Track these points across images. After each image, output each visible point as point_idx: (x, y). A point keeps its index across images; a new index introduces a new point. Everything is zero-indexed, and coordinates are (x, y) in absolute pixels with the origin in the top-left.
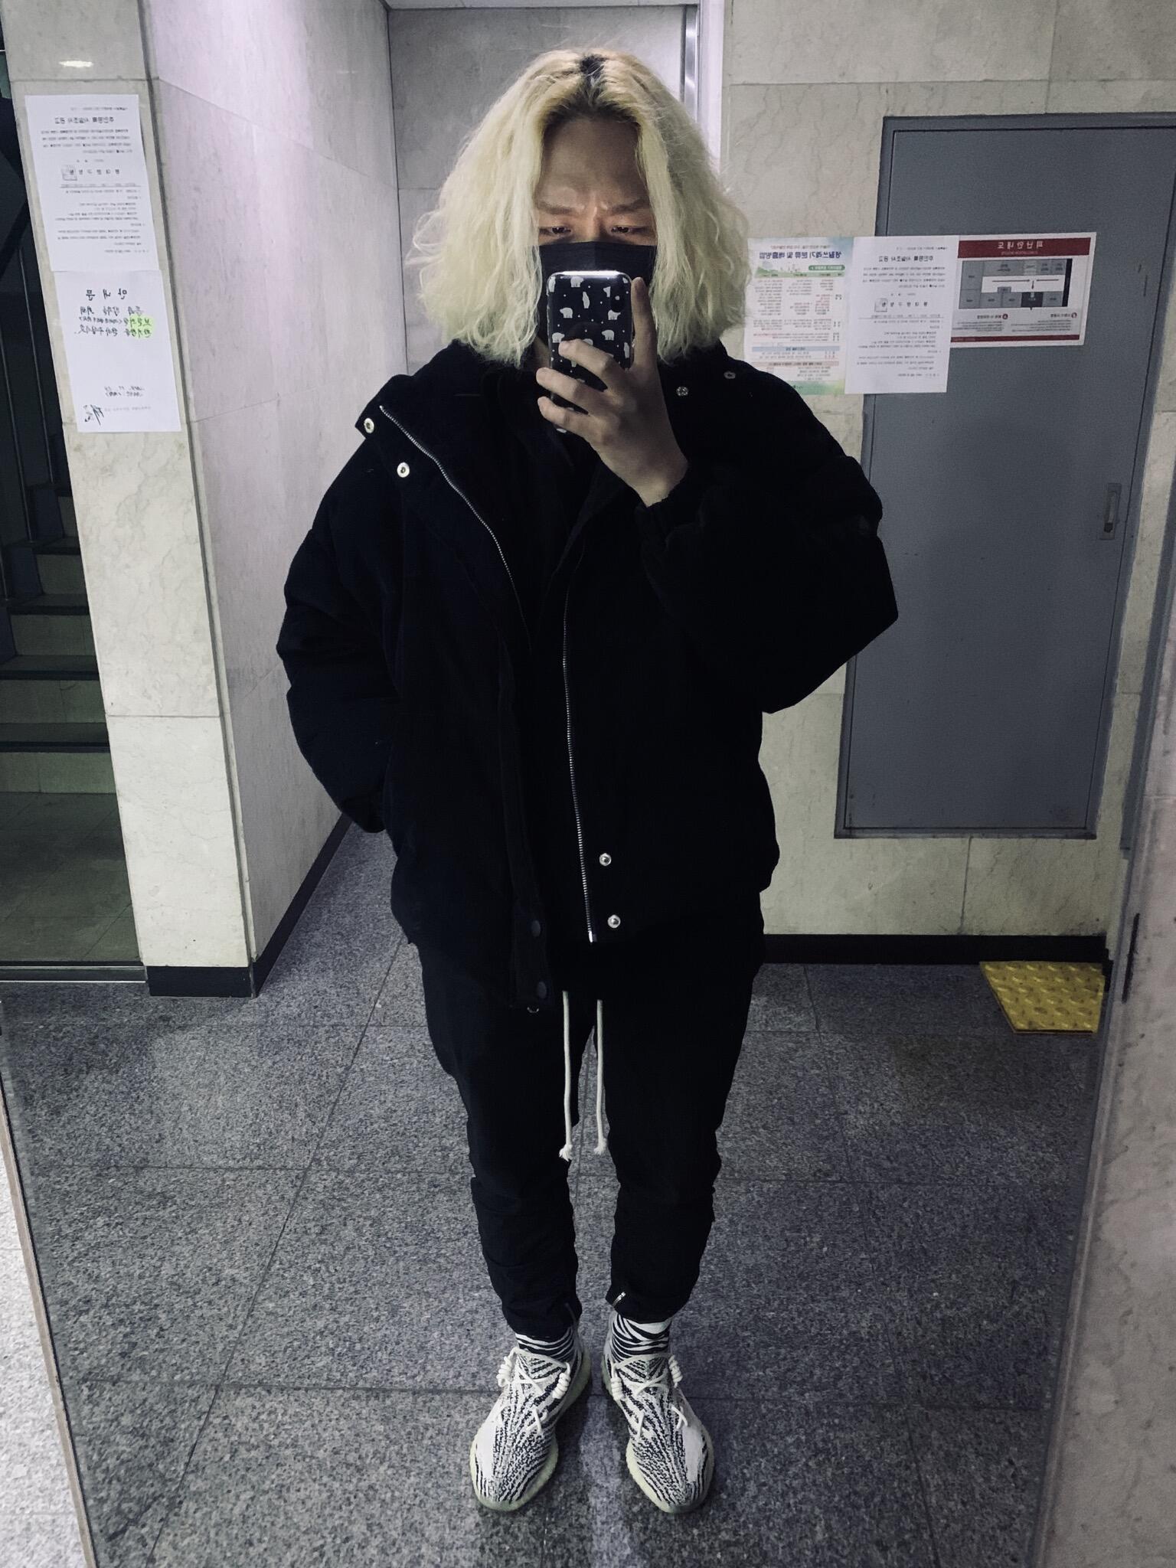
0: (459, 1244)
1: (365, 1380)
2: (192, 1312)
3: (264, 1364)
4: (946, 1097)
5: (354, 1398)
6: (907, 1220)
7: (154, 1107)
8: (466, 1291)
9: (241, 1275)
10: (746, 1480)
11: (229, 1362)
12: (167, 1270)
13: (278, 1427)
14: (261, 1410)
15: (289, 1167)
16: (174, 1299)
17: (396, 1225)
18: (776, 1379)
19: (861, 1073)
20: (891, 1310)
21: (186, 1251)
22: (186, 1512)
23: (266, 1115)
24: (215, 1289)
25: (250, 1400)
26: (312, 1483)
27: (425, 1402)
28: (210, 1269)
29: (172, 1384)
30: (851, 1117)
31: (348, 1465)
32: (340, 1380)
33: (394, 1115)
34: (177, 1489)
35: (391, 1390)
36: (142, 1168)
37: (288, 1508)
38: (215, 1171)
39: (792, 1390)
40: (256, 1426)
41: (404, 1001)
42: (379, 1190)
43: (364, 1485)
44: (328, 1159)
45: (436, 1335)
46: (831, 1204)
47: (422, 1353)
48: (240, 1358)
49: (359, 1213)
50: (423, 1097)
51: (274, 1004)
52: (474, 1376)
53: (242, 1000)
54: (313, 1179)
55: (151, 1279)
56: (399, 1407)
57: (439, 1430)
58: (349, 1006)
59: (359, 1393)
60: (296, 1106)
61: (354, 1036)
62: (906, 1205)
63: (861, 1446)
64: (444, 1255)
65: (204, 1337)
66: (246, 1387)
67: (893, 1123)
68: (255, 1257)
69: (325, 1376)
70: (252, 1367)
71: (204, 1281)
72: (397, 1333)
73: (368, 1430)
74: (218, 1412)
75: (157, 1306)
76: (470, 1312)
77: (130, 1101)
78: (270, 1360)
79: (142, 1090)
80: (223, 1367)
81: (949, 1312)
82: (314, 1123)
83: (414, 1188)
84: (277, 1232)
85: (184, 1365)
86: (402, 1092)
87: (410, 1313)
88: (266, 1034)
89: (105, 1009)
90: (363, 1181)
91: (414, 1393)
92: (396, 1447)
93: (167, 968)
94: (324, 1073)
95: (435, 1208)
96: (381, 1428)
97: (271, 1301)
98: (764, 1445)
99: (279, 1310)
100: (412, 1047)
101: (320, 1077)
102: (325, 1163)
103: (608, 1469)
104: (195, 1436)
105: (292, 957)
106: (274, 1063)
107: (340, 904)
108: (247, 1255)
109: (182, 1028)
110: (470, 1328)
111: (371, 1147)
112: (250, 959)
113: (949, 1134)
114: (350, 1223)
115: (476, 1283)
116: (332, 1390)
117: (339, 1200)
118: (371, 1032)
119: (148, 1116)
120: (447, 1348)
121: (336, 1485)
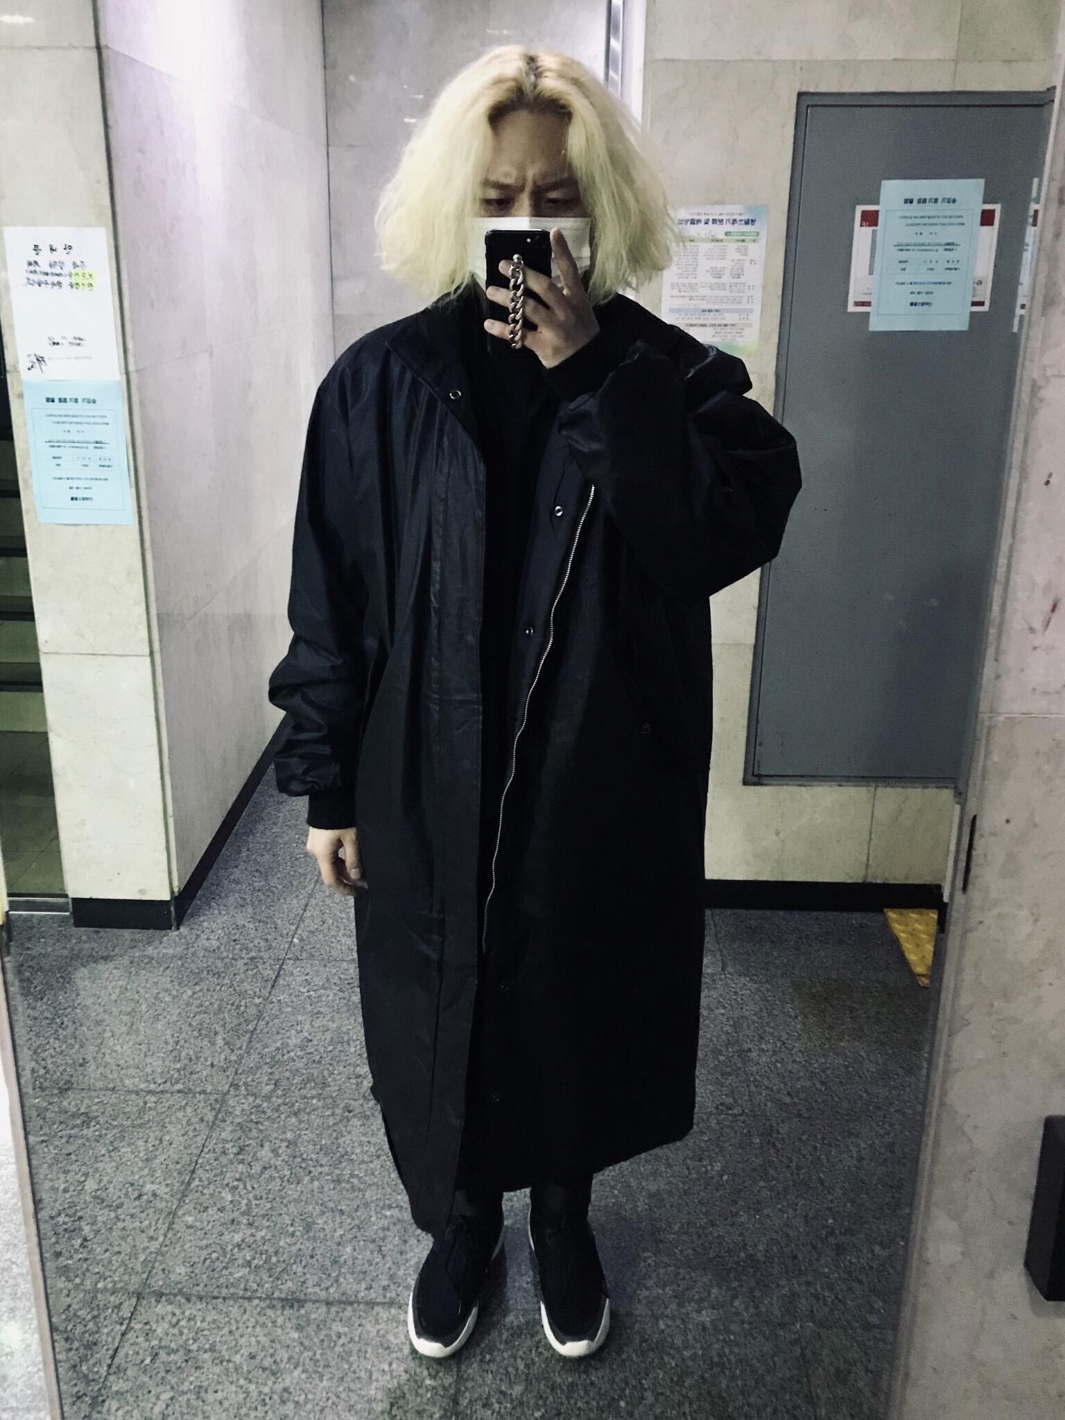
0: (371, 1166)
1: (281, 1291)
2: (115, 1224)
3: (183, 1274)
4: (847, 1038)
5: (269, 1307)
6: (804, 1152)
7: (77, 1032)
8: (379, 1209)
9: (162, 1190)
10: (643, 1389)
11: (150, 1272)
12: (91, 1185)
13: (197, 1333)
14: (181, 1317)
15: (209, 1091)
16: (97, 1212)
17: (311, 1147)
18: (675, 1297)
19: (764, 1014)
20: (787, 1235)
21: (108, 1166)
22: (108, 1410)
23: (185, 1042)
24: (137, 1203)
25: (169, 1308)
26: (230, 1386)
27: (338, 1312)
28: (132, 1185)
29: (96, 1291)
30: (754, 1055)
31: (264, 1369)
32: (257, 1290)
33: (310, 1044)
34: (99, 1390)
35: (305, 1301)
36: (67, 1090)
37: (205, 1408)
38: (137, 1093)
39: (689, 1308)
40: (176, 1331)
41: (321, 936)
42: (295, 1114)
43: (279, 1387)
44: (246, 1084)
45: (349, 1249)
46: (732, 1135)
47: (336, 1267)
48: (161, 1267)
49: (275, 1135)
50: (339, 1028)
51: (194, 937)
52: (385, 1288)
53: (164, 932)
54: (231, 1102)
55: (76, 1193)
56: (313, 1316)
57: (351, 1338)
58: (267, 940)
59: (275, 1302)
60: (216, 1033)
61: (272, 969)
62: (804, 1138)
63: (755, 1361)
64: (357, 1176)
65: (125, 1248)
66: (166, 1295)
67: (794, 1061)
68: (175, 1174)
69: (242, 1286)
70: (171, 1276)
71: (126, 1195)
72: (311, 1248)
73: (283, 1338)
74: (138, 1317)
75: (80, 1218)
76: (383, 1229)
77: (54, 1026)
78: (191, 1270)
79: (66, 1016)
80: (145, 1276)
81: (844, 1239)
82: (233, 1051)
83: (329, 1112)
84: (197, 1152)
85: (108, 1273)
86: (317, 1023)
87: (324, 1229)
88: (186, 965)
89: (29, 939)
90: (279, 1105)
91: (328, 1304)
92: (310, 1354)
93: (91, 899)
94: (243, 1003)
95: (350, 1133)
96: (296, 1335)
97: (191, 1215)
98: (662, 1358)
99: (198, 1224)
100: (328, 980)
101: (238, 1007)
102: (243, 1088)
103: (512, 1377)
104: (117, 1340)
105: (213, 893)
106: (194, 993)
107: (259, 843)
108: (167, 1173)
109: (106, 959)
110: (381, 1243)
111: (287, 1074)
112: (172, 892)
113: (848, 1072)
114: (267, 1145)
115: (387, 1202)
116: (250, 1299)
117: (257, 1123)
118: (289, 966)
119: (72, 1041)
120: (359, 1262)
121: (252, 1387)
